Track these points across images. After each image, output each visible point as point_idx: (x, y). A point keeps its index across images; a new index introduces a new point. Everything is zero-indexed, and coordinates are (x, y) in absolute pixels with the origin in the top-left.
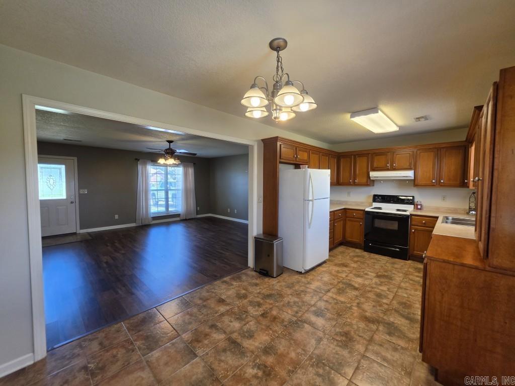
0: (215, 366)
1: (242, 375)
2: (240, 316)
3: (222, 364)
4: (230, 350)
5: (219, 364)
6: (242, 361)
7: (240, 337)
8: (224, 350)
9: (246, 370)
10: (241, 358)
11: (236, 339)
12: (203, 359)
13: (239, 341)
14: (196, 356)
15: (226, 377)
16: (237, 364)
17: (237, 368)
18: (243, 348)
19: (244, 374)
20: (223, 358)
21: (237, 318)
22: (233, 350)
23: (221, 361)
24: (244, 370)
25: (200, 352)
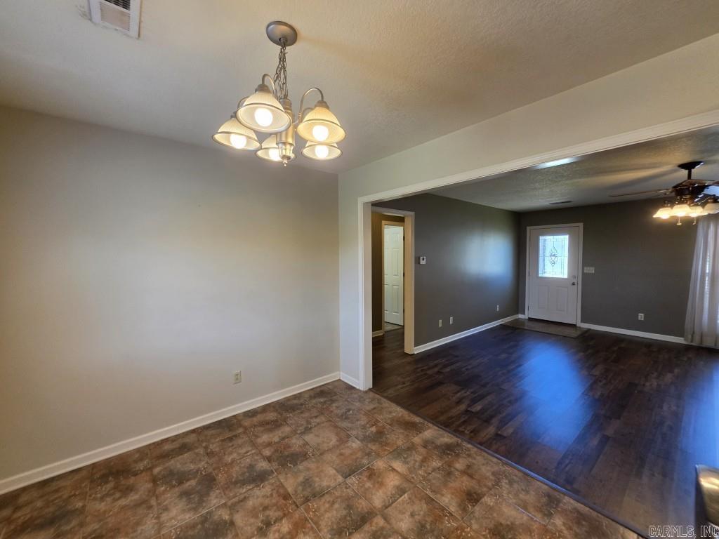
0: (327, 498)
1: (304, 530)
2: (432, 531)
3: (327, 505)
4: (349, 514)
5: (329, 502)
6: (326, 530)
7: (374, 528)
8: (349, 507)
9: (309, 536)
10: (332, 529)
11: (371, 524)
12: (340, 484)
13: (366, 527)
14: (346, 476)
15: (307, 510)
16: (323, 524)
17: (316, 523)
18: (350, 534)
19: (303, 532)
20: (336, 506)
21: (423, 526)
22: (348, 518)
23: (333, 503)
24: (311, 532)
25: (352, 480)
